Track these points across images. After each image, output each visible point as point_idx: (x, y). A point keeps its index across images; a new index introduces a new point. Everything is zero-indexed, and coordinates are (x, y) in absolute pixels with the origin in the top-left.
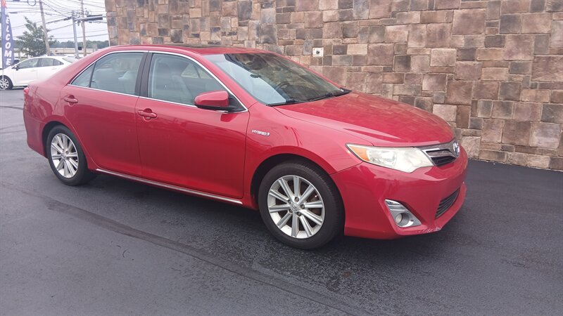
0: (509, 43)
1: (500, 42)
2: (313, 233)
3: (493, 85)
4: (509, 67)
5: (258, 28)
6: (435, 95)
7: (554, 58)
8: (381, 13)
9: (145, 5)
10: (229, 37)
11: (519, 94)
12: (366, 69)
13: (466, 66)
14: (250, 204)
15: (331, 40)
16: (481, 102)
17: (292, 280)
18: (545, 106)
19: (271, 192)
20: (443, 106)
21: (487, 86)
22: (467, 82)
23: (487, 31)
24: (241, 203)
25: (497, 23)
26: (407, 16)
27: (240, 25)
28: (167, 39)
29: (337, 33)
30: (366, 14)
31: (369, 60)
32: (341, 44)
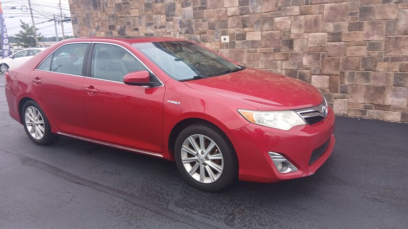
0: (367, 27)
1: (359, 27)
2: (215, 179)
3: (355, 60)
4: (367, 45)
5: (180, 23)
6: (312, 68)
7: (400, 38)
8: (270, 8)
9: (98, 7)
10: (160, 30)
11: (375, 66)
12: (260, 50)
13: (335, 46)
14: (168, 157)
15: (234, 30)
16: (347, 73)
17: (198, 217)
18: (396, 74)
19: (184, 148)
20: (319, 76)
21: (351, 61)
22: (336, 58)
23: (349, 19)
24: (162, 156)
25: (357, 13)
26: (290, 9)
27: (167, 21)
28: (115, 33)
29: (238, 24)
30: (259, 9)
31: (263, 43)
32: (242, 33)
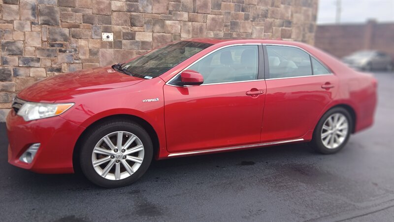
8: (162, 10)
15: (120, 27)
23: (224, 30)
25: (229, 25)
26: (180, 15)
29: (126, 21)
30: (149, 9)
31: (154, 45)
32: (130, 31)
